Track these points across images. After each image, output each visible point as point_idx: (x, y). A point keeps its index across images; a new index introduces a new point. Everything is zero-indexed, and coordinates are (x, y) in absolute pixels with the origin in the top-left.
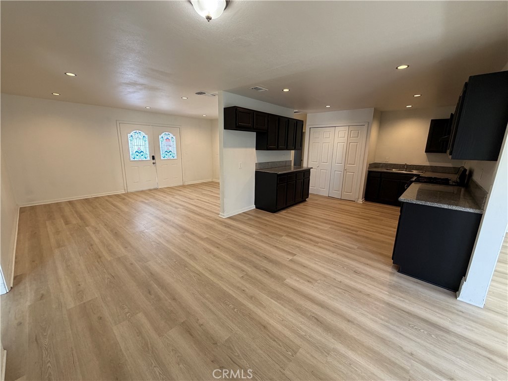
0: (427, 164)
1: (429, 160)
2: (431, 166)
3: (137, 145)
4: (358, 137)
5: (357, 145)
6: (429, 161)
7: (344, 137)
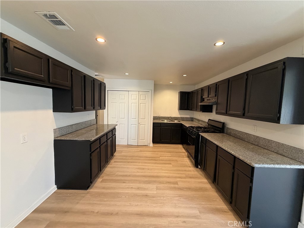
0: (179, 116)
2: (181, 117)
4: (145, 99)
5: (145, 105)
6: (180, 115)
7: (136, 99)
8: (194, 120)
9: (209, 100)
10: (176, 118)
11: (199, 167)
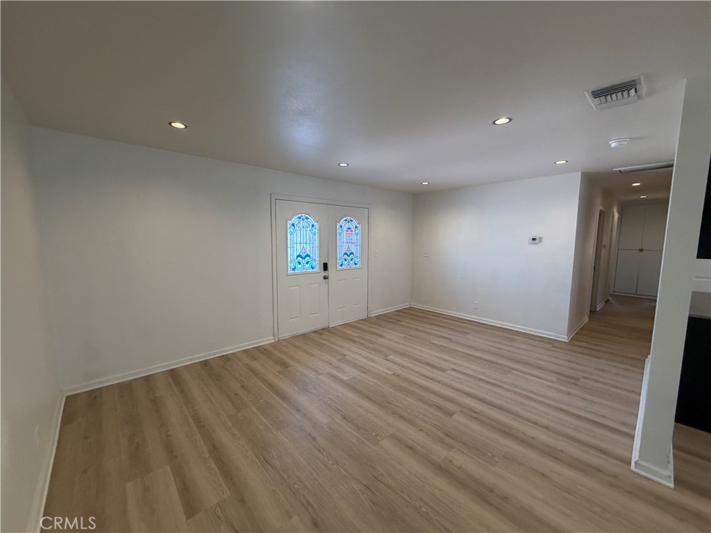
3: (300, 243)
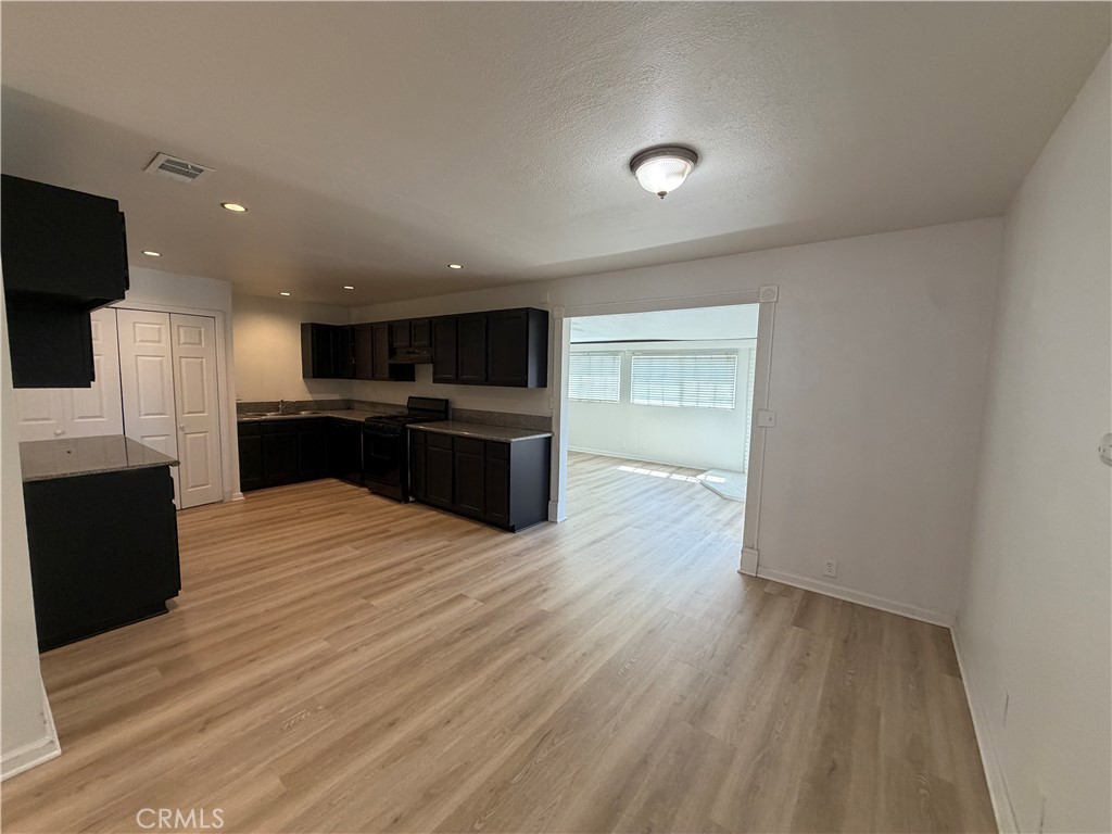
0: (309, 398)
1: (311, 391)
2: (316, 401)
4: (200, 344)
5: (202, 362)
7: (159, 342)
8: (356, 405)
9: (414, 352)
10: (300, 405)
11: (411, 499)
